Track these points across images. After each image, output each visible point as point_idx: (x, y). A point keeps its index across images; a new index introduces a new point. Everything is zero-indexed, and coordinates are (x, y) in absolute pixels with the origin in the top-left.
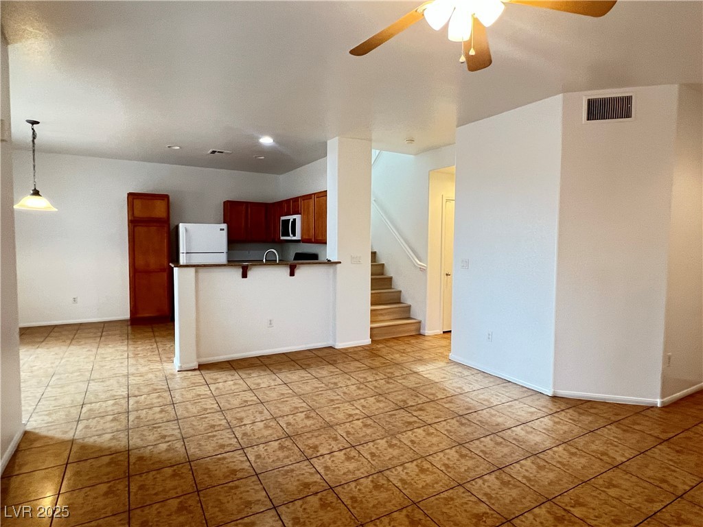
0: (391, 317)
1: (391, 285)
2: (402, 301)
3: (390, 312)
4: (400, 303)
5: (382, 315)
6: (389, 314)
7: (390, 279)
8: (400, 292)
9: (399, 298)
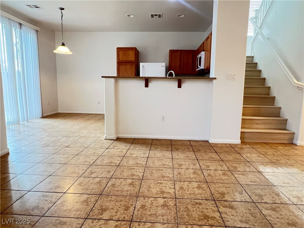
0: (267, 127)
1: (274, 103)
2: (281, 116)
3: (266, 123)
4: (279, 117)
5: (257, 124)
6: (264, 124)
7: (274, 98)
8: (280, 108)
9: (279, 113)
